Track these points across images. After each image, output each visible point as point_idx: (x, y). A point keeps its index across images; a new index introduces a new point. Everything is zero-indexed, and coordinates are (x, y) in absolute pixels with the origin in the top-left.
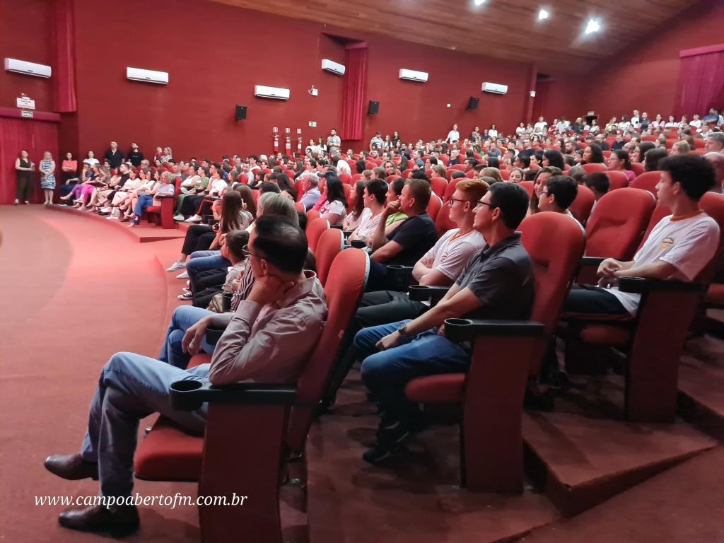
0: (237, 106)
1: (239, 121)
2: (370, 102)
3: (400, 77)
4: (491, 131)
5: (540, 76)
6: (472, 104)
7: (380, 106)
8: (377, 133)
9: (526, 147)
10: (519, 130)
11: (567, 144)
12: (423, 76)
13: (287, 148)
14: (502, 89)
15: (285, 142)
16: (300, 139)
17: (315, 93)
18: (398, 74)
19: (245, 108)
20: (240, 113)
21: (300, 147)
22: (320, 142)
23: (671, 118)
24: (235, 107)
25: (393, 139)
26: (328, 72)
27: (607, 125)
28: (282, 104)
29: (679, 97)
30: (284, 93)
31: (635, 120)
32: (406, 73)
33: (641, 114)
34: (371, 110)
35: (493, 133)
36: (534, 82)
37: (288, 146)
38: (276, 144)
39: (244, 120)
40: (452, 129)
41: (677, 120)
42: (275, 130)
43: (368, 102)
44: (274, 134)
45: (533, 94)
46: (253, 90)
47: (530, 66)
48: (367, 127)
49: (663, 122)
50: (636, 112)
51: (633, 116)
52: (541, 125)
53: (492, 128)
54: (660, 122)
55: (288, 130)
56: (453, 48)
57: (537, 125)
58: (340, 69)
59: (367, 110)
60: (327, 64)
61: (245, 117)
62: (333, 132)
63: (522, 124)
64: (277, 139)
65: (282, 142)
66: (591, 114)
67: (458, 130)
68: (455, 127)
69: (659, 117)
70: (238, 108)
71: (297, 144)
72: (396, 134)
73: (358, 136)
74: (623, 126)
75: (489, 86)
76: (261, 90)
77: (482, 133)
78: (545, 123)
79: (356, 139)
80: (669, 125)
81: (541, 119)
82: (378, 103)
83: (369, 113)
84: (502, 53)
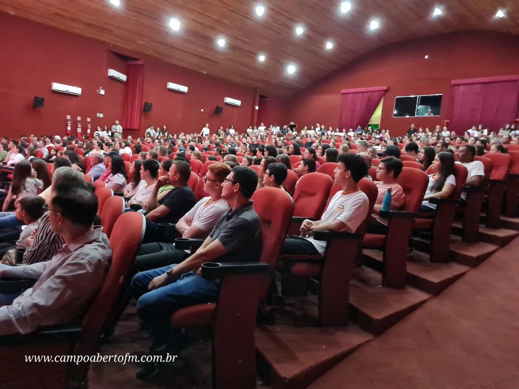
0: (35, 97)
1: (37, 109)
2: (146, 103)
3: (168, 88)
4: (231, 130)
5: (261, 97)
6: (218, 111)
7: (153, 106)
8: (151, 126)
9: (254, 142)
10: (249, 130)
11: (279, 142)
12: (184, 89)
13: (78, 131)
14: (238, 102)
15: (77, 127)
16: (89, 125)
17: (102, 92)
18: (166, 85)
19: (43, 99)
20: (38, 103)
21: (89, 131)
22: (106, 128)
23: (338, 130)
24: (33, 97)
25: (162, 131)
26: (113, 78)
27: (302, 131)
28: (75, 98)
29: (341, 118)
30: (77, 90)
31: (318, 129)
32: (172, 86)
33: (321, 126)
34: (146, 108)
35: (232, 131)
36: (258, 100)
37: (79, 130)
38: (69, 128)
39: (41, 108)
40: (205, 126)
41: (341, 131)
42: (69, 117)
43: (144, 103)
44: (67, 120)
45: (257, 108)
46: (50, 86)
47: (255, 89)
48: (143, 120)
49: (333, 132)
50: (318, 125)
51: (317, 127)
52: (262, 128)
53: (231, 128)
54: (331, 132)
55: (79, 118)
56: (205, 73)
57: (260, 128)
58: (123, 77)
59: (143, 108)
60: (112, 73)
61: (42, 105)
62: (117, 122)
63: (251, 127)
64: (70, 125)
65: (75, 127)
66: (292, 123)
67: (208, 128)
68: (207, 125)
69: (331, 128)
70: (36, 98)
71: (87, 129)
72: (165, 127)
73: (136, 126)
74: (311, 132)
75: (229, 100)
76: (57, 86)
77: (225, 131)
78: (265, 127)
79: (134, 128)
80: (336, 134)
81: (262, 124)
82: (151, 104)
83: (144, 111)
84: (237, 79)
